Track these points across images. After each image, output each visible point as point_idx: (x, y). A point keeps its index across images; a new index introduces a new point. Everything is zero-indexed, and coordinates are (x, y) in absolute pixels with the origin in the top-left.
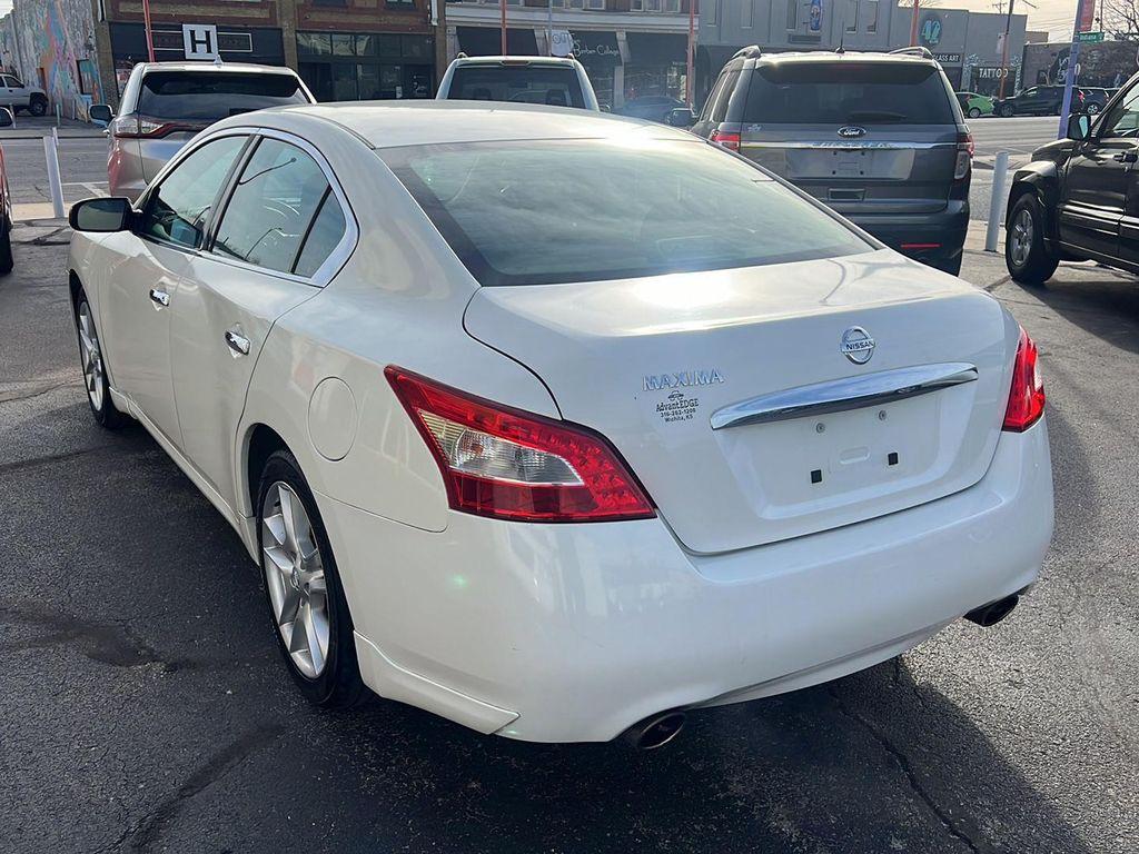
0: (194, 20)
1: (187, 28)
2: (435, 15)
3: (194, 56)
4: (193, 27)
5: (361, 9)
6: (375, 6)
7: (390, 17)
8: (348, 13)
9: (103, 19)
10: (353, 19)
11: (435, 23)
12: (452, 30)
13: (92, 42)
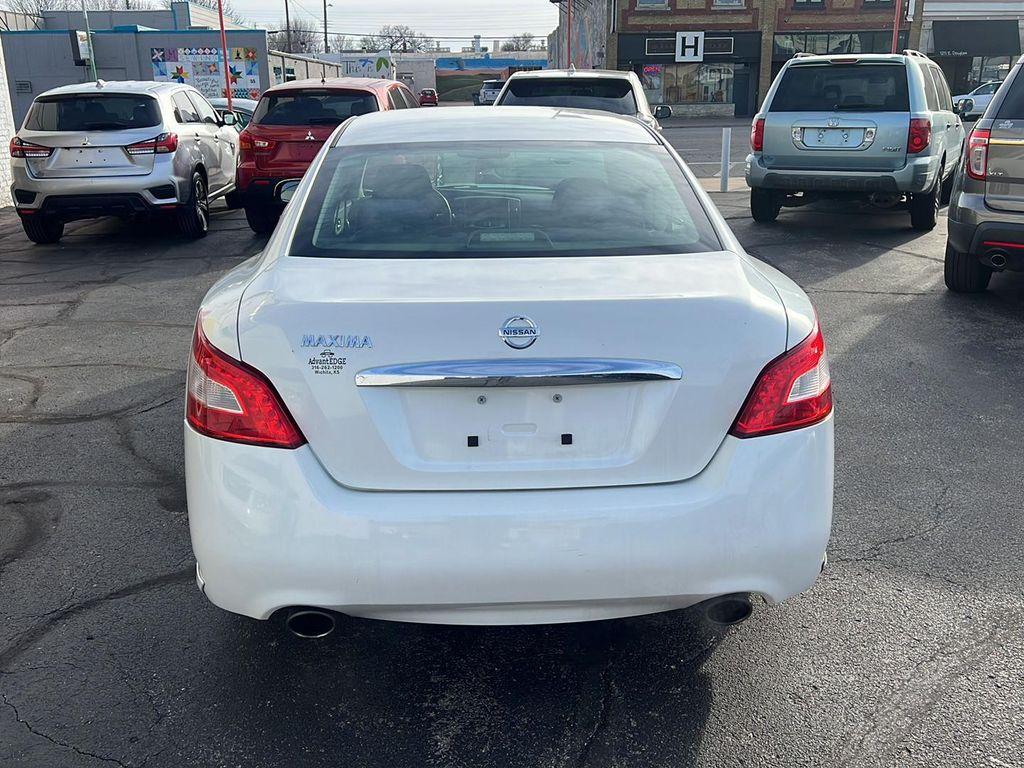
0: (686, 28)
1: (679, 35)
2: (911, 11)
3: (683, 59)
4: (684, 34)
5: (838, 10)
6: (852, 6)
7: (865, 16)
8: (826, 14)
9: (614, 31)
10: (827, 20)
11: (910, 19)
12: (928, 25)
13: (604, 50)
